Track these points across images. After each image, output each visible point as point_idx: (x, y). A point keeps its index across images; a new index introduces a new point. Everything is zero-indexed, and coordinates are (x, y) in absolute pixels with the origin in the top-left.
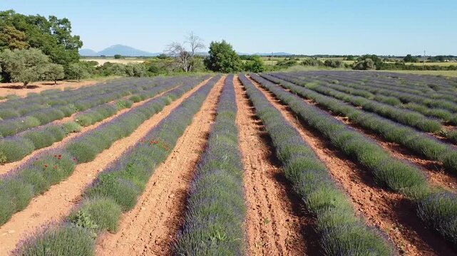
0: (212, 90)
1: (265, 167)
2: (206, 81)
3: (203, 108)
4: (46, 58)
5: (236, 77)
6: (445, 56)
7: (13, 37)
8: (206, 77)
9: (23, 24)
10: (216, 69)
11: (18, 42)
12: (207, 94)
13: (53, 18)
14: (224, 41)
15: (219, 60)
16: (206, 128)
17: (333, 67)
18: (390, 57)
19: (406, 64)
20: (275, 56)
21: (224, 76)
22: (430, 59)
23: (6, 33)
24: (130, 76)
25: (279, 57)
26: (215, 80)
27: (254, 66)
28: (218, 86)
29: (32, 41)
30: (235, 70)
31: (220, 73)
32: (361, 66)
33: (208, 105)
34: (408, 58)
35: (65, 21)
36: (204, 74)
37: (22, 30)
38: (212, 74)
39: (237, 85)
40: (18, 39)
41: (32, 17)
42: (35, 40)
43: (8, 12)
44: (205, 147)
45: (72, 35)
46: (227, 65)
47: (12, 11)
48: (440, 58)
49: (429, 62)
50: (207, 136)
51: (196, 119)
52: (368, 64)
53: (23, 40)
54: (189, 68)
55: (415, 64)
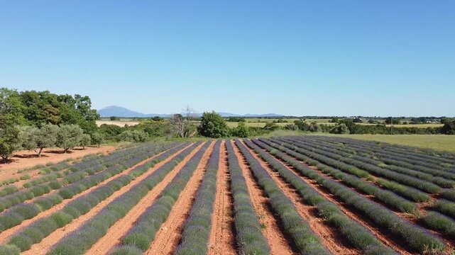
0: (204, 155)
1: (226, 192)
2: (200, 146)
3: (198, 167)
4: (82, 131)
5: (223, 142)
6: (427, 118)
7: (50, 112)
8: (200, 143)
9: (55, 101)
10: (208, 135)
11: (53, 116)
12: (200, 158)
13: (78, 96)
14: (213, 111)
15: (209, 126)
16: (200, 178)
17: (312, 131)
18: (375, 118)
19: (387, 126)
20: (265, 118)
21: (214, 141)
22: (414, 120)
23: (45, 110)
24: (137, 141)
25: (269, 118)
26: (206, 146)
27: (240, 132)
28: (209, 150)
29: (62, 116)
30: (223, 135)
31: (211, 139)
32: (337, 130)
33: (201, 166)
34: (389, 120)
35: (86, 98)
36: (197, 139)
37: (56, 107)
38: (205, 140)
39: (222, 150)
40: (54, 114)
41: (62, 96)
42: (65, 115)
43: (45, 92)
44: (200, 186)
45: (91, 108)
46: (216, 132)
47: (47, 92)
48: (423, 120)
49: (413, 124)
50: (201, 181)
51: (195, 173)
52: (342, 129)
53: (57, 115)
54: (185, 134)
55: (396, 126)
